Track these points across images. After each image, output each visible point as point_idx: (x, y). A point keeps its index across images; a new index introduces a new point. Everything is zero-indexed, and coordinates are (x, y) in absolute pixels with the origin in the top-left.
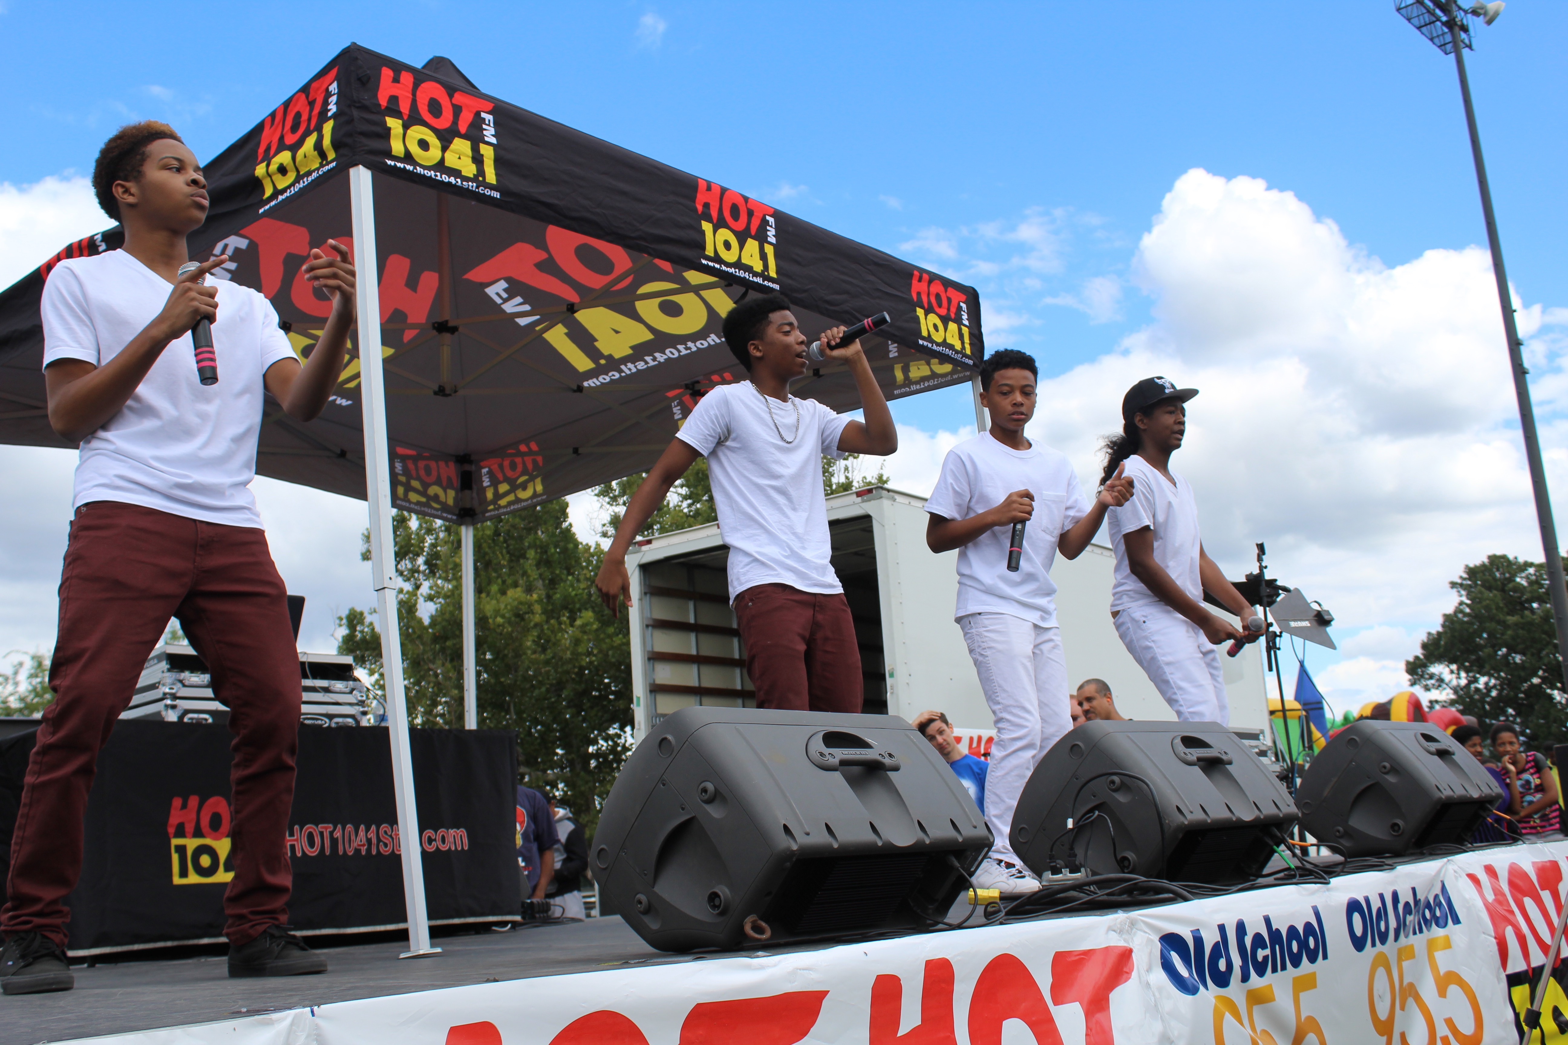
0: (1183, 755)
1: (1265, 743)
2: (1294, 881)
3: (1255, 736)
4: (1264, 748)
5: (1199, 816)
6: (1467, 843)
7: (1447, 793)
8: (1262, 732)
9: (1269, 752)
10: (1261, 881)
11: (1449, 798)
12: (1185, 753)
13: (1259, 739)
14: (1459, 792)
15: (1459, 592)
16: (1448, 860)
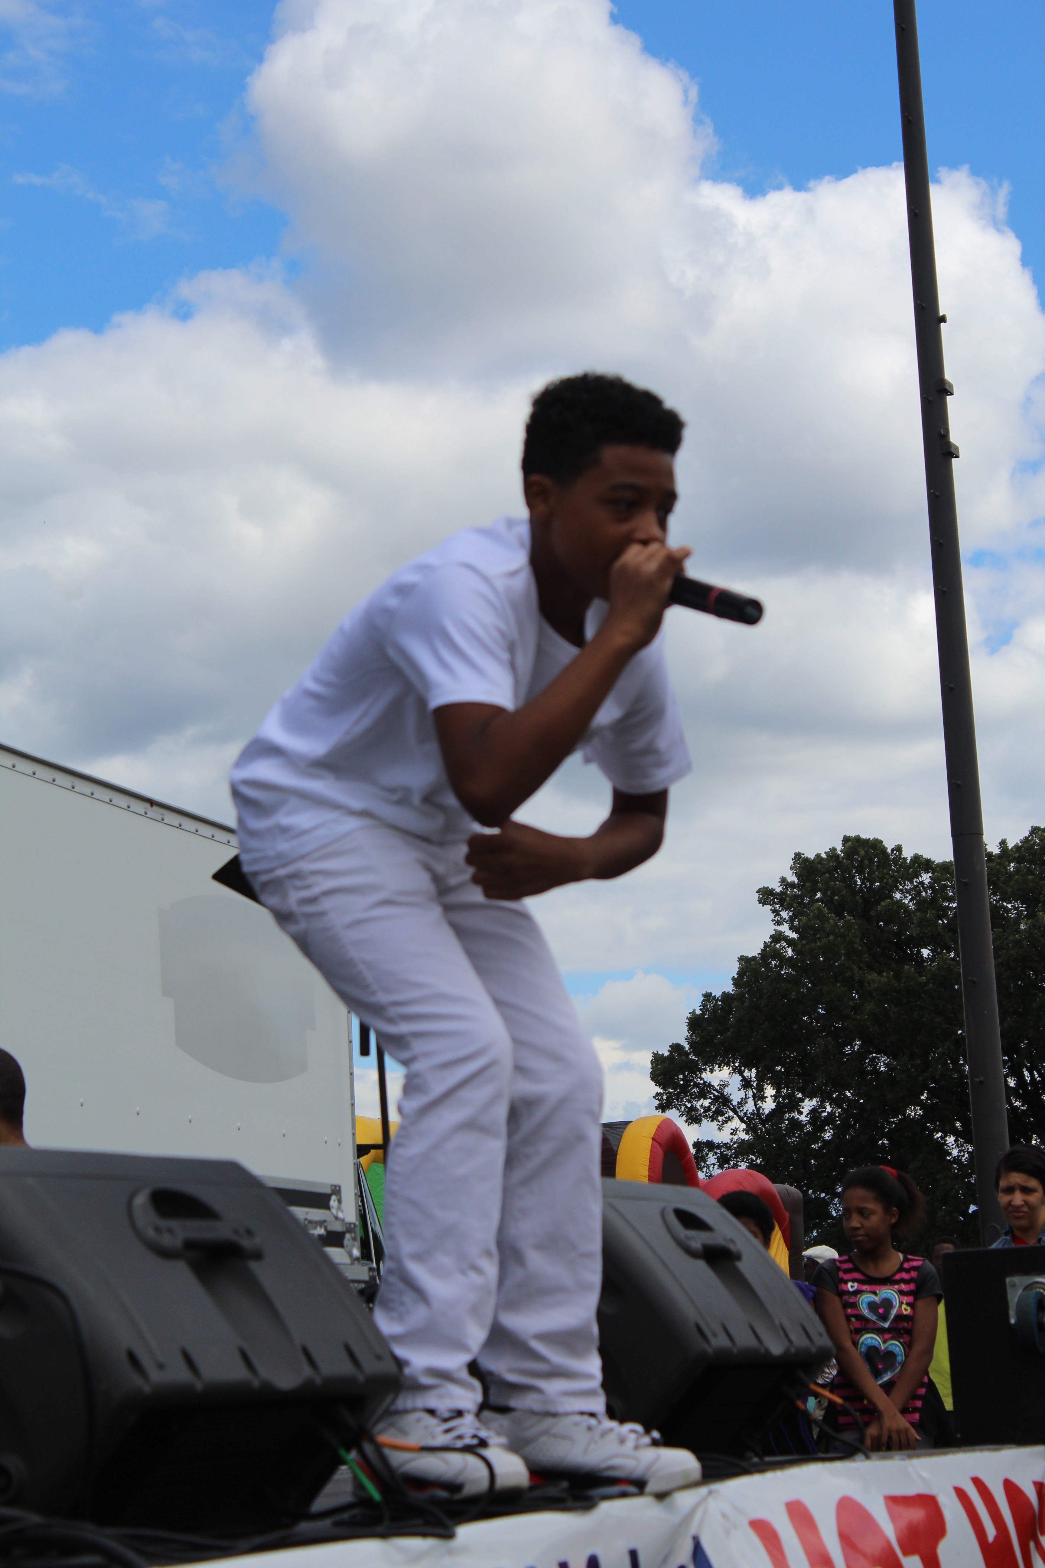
0: (151, 1233)
1: (340, 1215)
2: (380, 1529)
3: (319, 1200)
4: (337, 1227)
5: (178, 1374)
6: (749, 1454)
7: (720, 1341)
8: (336, 1191)
9: (348, 1236)
10: (304, 1527)
11: (722, 1353)
12: (157, 1230)
13: (328, 1207)
14: (744, 1340)
15: (775, 912)
16: (710, 1493)
